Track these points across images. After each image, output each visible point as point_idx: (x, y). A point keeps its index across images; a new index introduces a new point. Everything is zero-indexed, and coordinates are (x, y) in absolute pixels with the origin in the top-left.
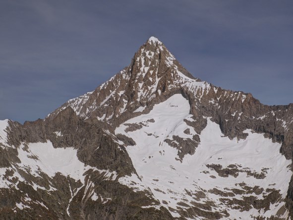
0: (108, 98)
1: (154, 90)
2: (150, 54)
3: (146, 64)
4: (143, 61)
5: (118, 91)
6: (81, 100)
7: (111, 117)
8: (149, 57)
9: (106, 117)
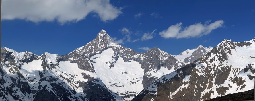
0: (88, 48)
1: (103, 46)
2: (102, 35)
3: (101, 38)
4: (100, 37)
5: (91, 46)
6: (80, 49)
7: (89, 54)
8: (102, 36)
9: (88, 54)
